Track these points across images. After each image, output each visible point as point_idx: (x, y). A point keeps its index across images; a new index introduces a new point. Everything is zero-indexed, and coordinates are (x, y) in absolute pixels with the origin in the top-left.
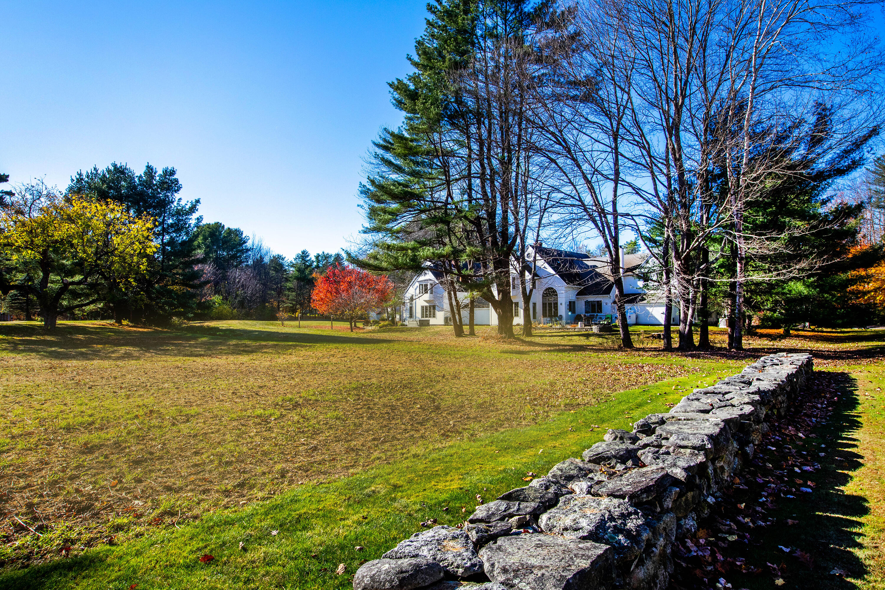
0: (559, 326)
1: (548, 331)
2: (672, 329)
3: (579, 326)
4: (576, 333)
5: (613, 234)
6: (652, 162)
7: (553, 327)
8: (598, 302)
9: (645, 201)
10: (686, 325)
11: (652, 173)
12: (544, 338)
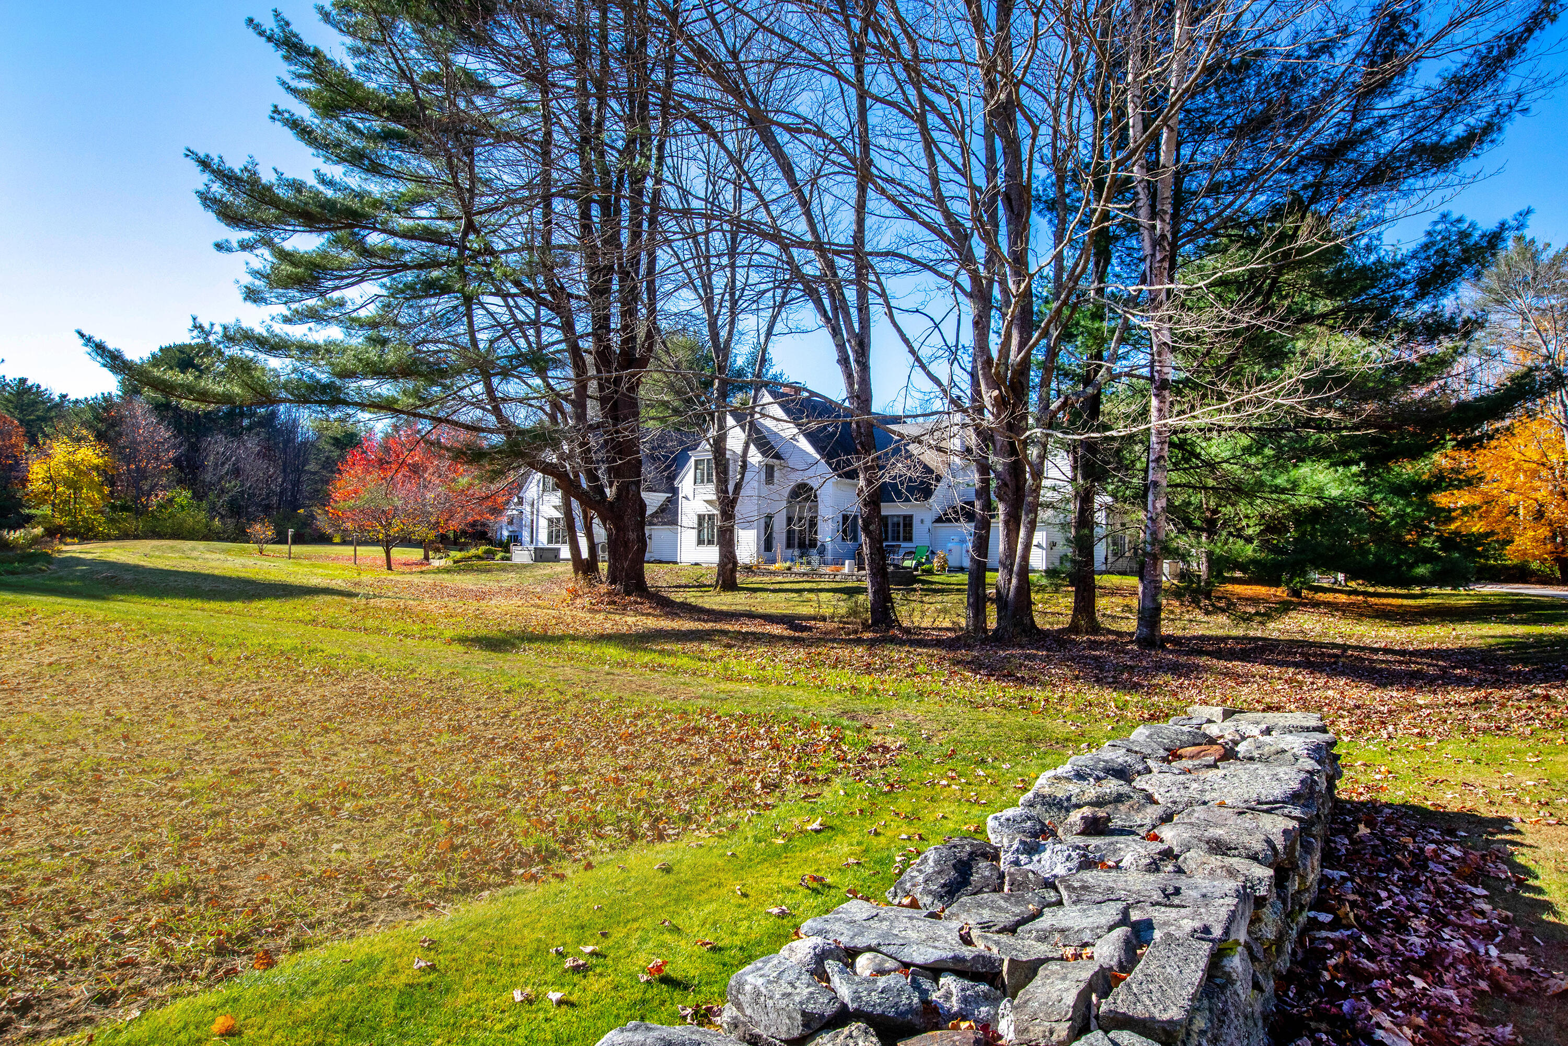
0: (804, 569)
1: (780, 579)
2: (988, 581)
3: (846, 570)
4: (834, 585)
5: (856, 326)
6: (923, 99)
7: (795, 569)
8: (905, 517)
9: (899, 213)
10: (1010, 572)
11: (925, 131)
12: (758, 594)
